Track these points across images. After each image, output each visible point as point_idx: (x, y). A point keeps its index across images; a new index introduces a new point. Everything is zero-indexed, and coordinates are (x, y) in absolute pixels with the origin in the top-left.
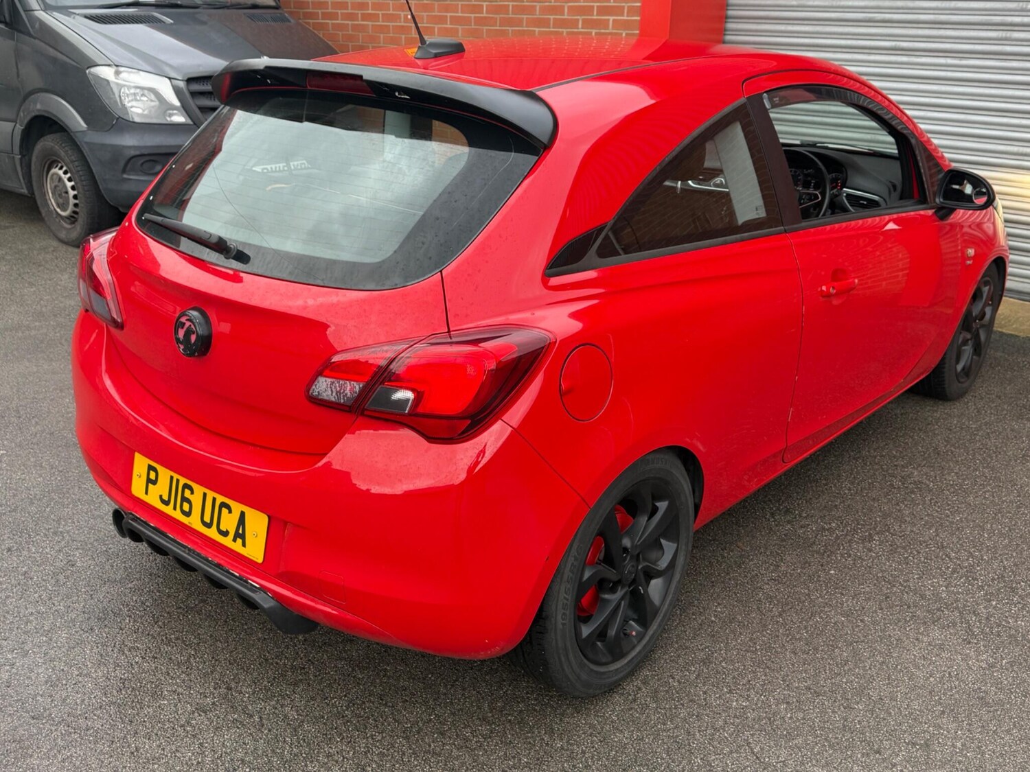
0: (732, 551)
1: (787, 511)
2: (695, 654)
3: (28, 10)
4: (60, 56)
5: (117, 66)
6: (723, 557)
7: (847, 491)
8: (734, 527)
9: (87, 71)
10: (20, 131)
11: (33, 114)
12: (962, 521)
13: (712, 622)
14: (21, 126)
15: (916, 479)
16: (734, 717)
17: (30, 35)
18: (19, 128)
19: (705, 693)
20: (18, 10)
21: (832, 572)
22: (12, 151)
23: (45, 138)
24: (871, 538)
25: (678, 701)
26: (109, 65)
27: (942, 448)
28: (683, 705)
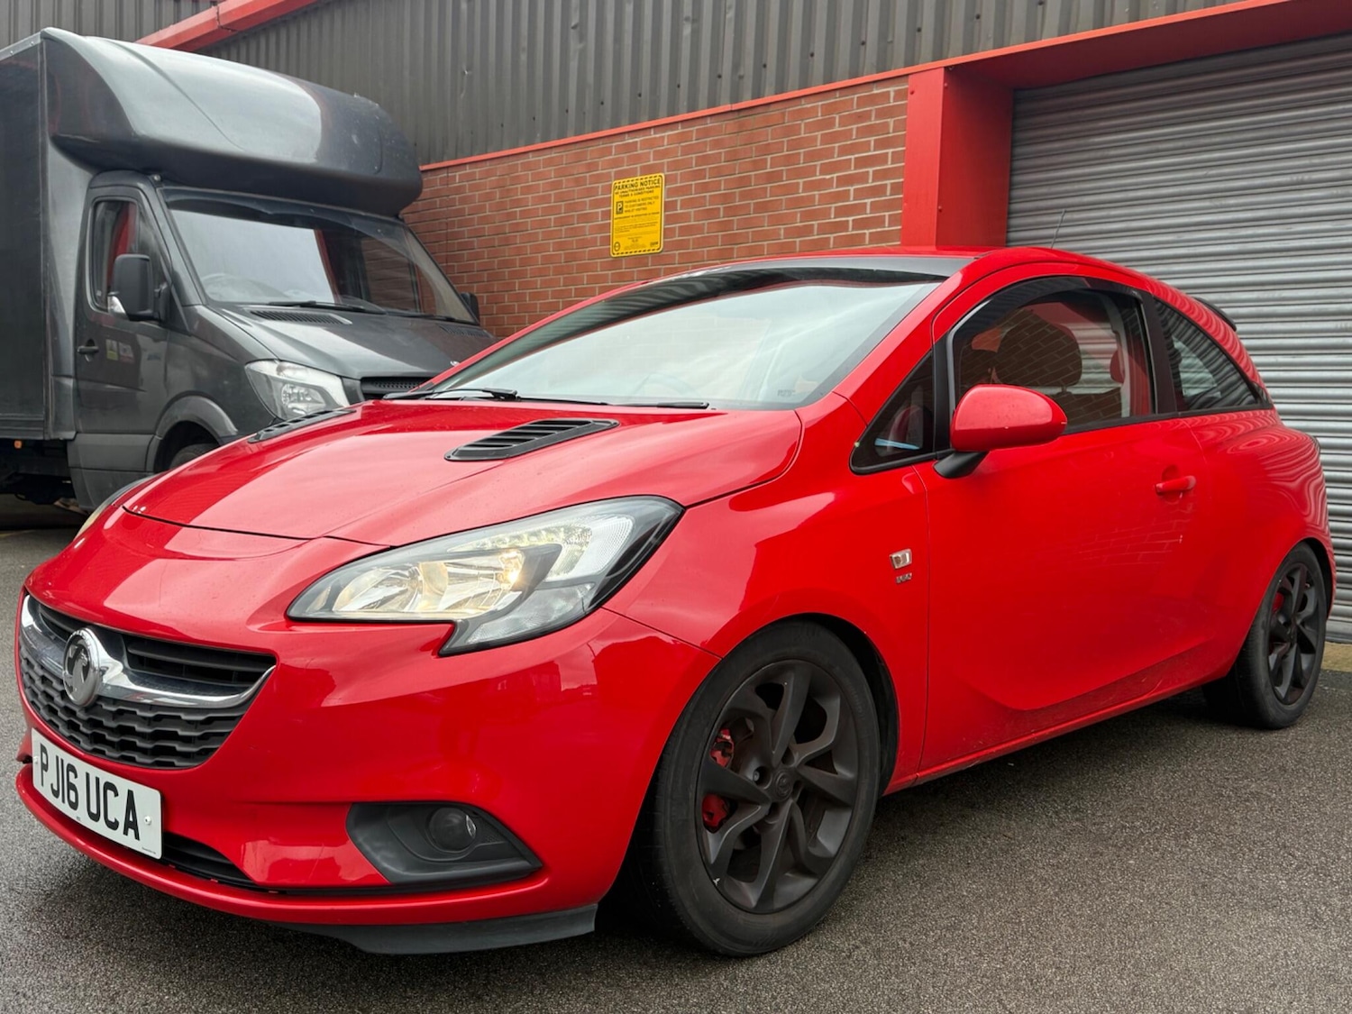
0: (999, 839)
1: (1076, 810)
2: (936, 921)
3: (187, 305)
4: (216, 352)
5: (281, 361)
6: (984, 843)
7: (1158, 797)
8: (1003, 820)
9: (246, 367)
10: (158, 442)
11: (176, 421)
12: (1313, 826)
13: (963, 896)
14: (160, 436)
15: (1253, 790)
16: (983, 977)
17: (185, 332)
18: (158, 438)
19: (946, 954)
20: (176, 306)
21: (1131, 862)
22: (145, 468)
23: (187, 448)
24: (1187, 836)
25: (909, 959)
26: (272, 360)
27: (1291, 765)
28: (914, 964)
